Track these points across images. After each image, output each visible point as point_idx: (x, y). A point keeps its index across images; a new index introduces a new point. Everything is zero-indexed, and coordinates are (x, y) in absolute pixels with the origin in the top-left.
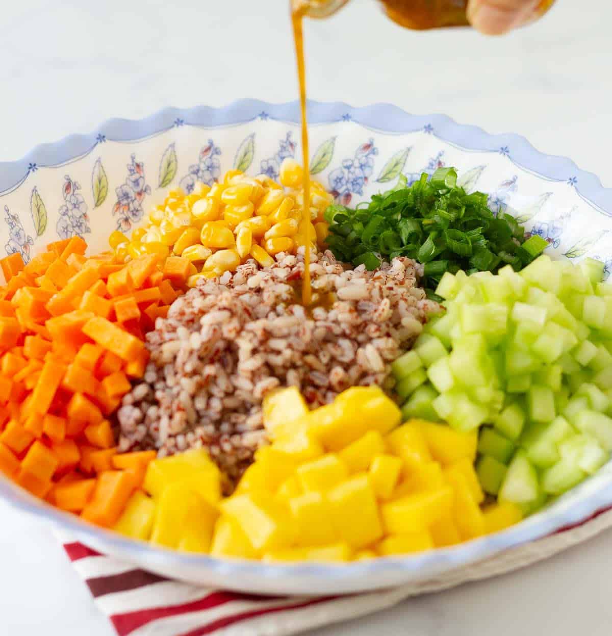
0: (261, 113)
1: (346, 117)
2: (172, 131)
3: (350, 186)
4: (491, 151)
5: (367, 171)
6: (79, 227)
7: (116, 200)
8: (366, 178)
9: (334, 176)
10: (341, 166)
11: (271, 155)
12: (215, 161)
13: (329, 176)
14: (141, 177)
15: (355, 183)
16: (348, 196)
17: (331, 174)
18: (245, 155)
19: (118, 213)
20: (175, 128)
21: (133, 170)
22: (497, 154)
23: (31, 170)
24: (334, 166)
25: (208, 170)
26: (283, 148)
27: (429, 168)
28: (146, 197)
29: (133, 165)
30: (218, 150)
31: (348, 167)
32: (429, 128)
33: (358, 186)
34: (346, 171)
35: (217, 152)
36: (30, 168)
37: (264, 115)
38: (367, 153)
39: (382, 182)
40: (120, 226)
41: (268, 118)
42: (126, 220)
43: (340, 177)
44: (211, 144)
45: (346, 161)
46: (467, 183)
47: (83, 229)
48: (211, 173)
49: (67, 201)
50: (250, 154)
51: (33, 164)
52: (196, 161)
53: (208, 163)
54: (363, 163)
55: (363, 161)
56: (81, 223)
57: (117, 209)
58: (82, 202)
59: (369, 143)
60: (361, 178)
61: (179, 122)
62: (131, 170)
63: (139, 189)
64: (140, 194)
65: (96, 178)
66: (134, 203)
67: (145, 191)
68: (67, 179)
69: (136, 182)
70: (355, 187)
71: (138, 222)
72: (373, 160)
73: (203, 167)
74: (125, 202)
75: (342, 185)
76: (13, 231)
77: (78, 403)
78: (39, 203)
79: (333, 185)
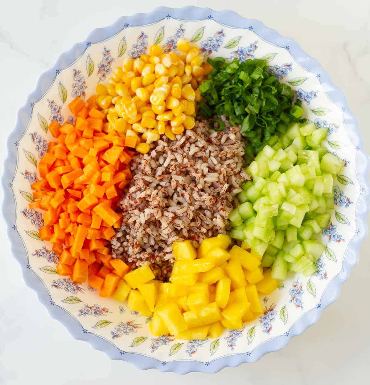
0: (167, 15)
1: (210, 17)
2: (123, 31)
3: (211, 48)
4: (281, 47)
5: (220, 43)
6: (82, 88)
7: (98, 69)
8: (219, 46)
9: (204, 43)
10: (207, 39)
11: (173, 35)
12: (145, 41)
13: (201, 43)
14: (109, 56)
15: (214, 47)
16: (210, 51)
17: (202, 42)
18: (160, 36)
19: (100, 74)
20: (125, 29)
21: (105, 54)
22: (284, 49)
23: (57, 74)
24: (204, 39)
25: (142, 45)
26: (178, 32)
27: (250, 47)
28: (113, 63)
29: (105, 52)
30: (146, 36)
31: (211, 41)
32: (251, 28)
33: (215, 48)
34: (209, 42)
35: (146, 37)
36: (57, 73)
37: (169, 16)
38: (220, 35)
39: (227, 48)
40: (101, 79)
41: (170, 18)
42: (104, 75)
43: (207, 44)
44: (143, 34)
45: (210, 38)
46: (268, 58)
47: (84, 88)
48: (143, 46)
49: (75, 81)
50: (162, 36)
51: (58, 70)
52: (136, 42)
53: (142, 42)
54: (218, 40)
55: (218, 38)
56: (83, 86)
57: (99, 73)
58: (82, 78)
59: (221, 31)
60: (217, 45)
61: (127, 25)
62: (104, 55)
63: (108, 61)
64: (109, 63)
65: (88, 64)
66: (107, 67)
67: (112, 61)
68: (75, 71)
69: (107, 59)
70: (213, 48)
71: (109, 74)
72: (223, 38)
73: (139, 44)
74: (103, 68)
75: (208, 47)
76: (53, 109)
77: (94, 246)
78: (63, 88)
79: (203, 46)
